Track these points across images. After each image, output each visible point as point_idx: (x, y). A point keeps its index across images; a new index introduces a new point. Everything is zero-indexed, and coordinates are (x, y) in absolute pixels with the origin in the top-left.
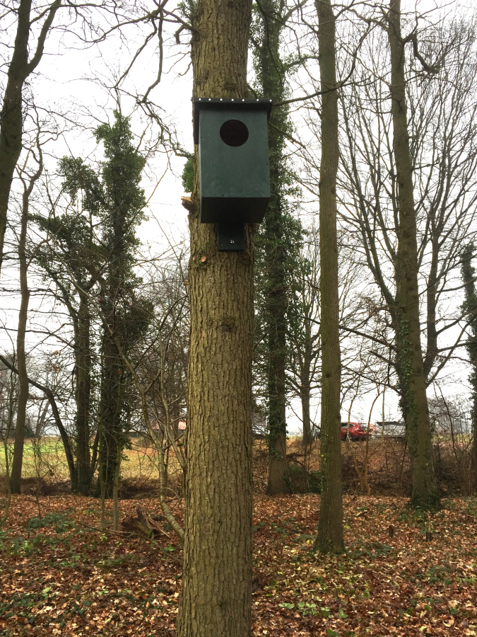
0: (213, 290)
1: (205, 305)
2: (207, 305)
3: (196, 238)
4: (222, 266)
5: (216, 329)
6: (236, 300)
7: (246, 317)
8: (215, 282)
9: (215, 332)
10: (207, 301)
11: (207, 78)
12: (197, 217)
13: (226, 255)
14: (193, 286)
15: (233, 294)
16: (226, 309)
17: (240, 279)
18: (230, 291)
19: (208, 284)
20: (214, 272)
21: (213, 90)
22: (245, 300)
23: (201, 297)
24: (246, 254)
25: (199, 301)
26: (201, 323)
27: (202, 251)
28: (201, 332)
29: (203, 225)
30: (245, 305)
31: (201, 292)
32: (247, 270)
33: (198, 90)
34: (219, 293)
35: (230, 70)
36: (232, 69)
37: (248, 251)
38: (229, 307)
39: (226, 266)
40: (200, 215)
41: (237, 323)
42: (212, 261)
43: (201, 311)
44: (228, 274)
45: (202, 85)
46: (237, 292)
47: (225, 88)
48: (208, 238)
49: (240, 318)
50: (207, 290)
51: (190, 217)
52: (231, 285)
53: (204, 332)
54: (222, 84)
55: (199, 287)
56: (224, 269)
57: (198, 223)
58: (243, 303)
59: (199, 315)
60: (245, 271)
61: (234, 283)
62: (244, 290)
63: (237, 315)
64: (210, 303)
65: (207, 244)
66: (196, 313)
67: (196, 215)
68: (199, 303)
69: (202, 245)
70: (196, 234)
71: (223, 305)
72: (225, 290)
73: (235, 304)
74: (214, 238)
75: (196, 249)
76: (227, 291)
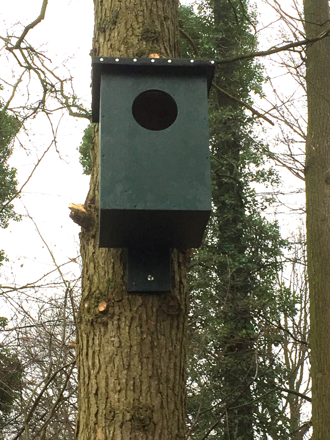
0: (117, 359)
1: (103, 384)
2: (107, 385)
3: (91, 271)
4: (132, 318)
5: (121, 427)
6: (156, 375)
7: (172, 406)
8: (120, 346)
9: (118, 432)
10: (107, 378)
11: (115, 23)
12: (94, 237)
13: (140, 300)
14: (85, 351)
15: (150, 366)
16: (138, 391)
17: (163, 341)
18: (145, 360)
19: (110, 349)
20: (119, 327)
21: (125, 42)
22: (171, 376)
23: (96, 370)
24: (174, 298)
25: (92, 377)
26: (96, 415)
27: (101, 293)
28: (95, 431)
29: (104, 250)
30: (171, 385)
31: (97, 361)
32: (175, 324)
33: (101, 40)
34: (126, 363)
35: (151, 11)
36: (154, 10)
37: (177, 292)
38: (144, 388)
39: (140, 319)
40: (98, 233)
41: (156, 417)
42: (117, 310)
43: (96, 394)
44: (142, 332)
45: (107, 33)
46: (156, 362)
47: (143, 39)
48: (111, 271)
49: (162, 407)
50: (107, 359)
51: (82, 236)
52: (147, 350)
53: (99, 430)
54: (138, 32)
55: (94, 353)
56: (135, 323)
57: (94, 247)
58: (168, 380)
59: (93, 400)
60: (171, 328)
61: (152, 348)
62: (170, 359)
63: (156, 402)
64: (112, 380)
65: (109, 280)
66: (89, 398)
67: (92, 233)
68: (93, 381)
69: (100, 283)
70: (92, 265)
71: (134, 385)
72: (136, 359)
73: (154, 383)
74: (120, 271)
75: (90, 289)
76: (141, 361)
